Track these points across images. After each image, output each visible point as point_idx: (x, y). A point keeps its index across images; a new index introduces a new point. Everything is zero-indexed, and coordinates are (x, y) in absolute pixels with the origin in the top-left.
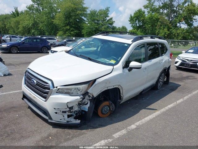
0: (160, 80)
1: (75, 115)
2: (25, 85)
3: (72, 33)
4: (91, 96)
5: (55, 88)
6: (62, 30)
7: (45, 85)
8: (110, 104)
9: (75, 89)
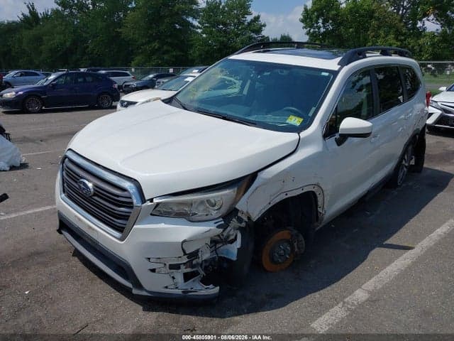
0: (404, 162)
1: (202, 273)
2: (63, 195)
3: (166, 57)
4: (246, 219)
5: (149, 203)
6: (142, 53)
7: (118, 196)
8: (292, 236)
9: (202, 202)
